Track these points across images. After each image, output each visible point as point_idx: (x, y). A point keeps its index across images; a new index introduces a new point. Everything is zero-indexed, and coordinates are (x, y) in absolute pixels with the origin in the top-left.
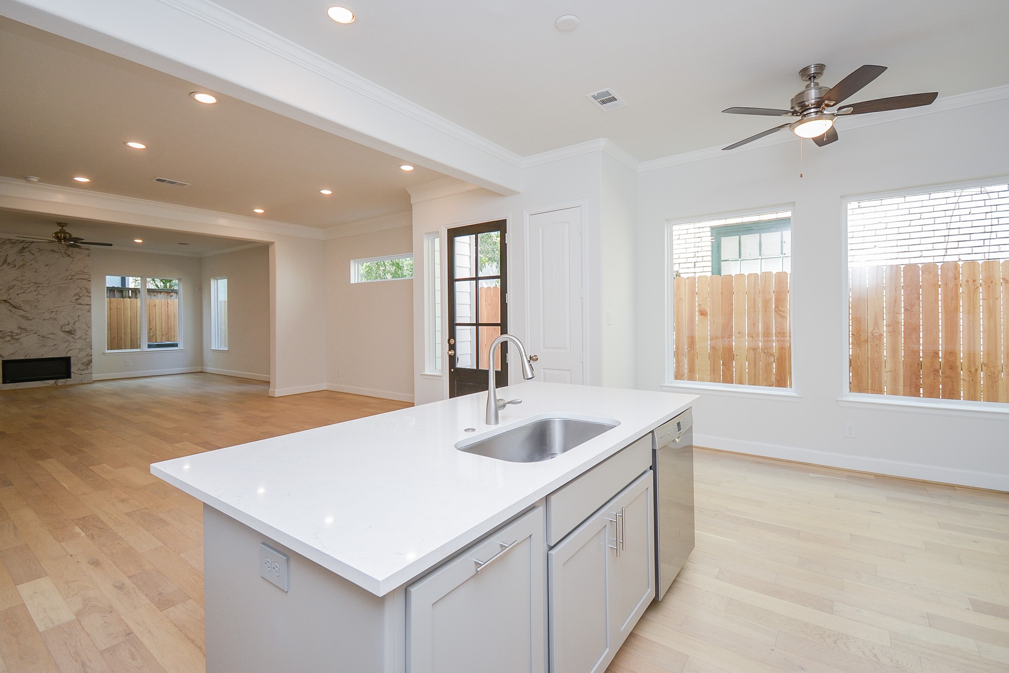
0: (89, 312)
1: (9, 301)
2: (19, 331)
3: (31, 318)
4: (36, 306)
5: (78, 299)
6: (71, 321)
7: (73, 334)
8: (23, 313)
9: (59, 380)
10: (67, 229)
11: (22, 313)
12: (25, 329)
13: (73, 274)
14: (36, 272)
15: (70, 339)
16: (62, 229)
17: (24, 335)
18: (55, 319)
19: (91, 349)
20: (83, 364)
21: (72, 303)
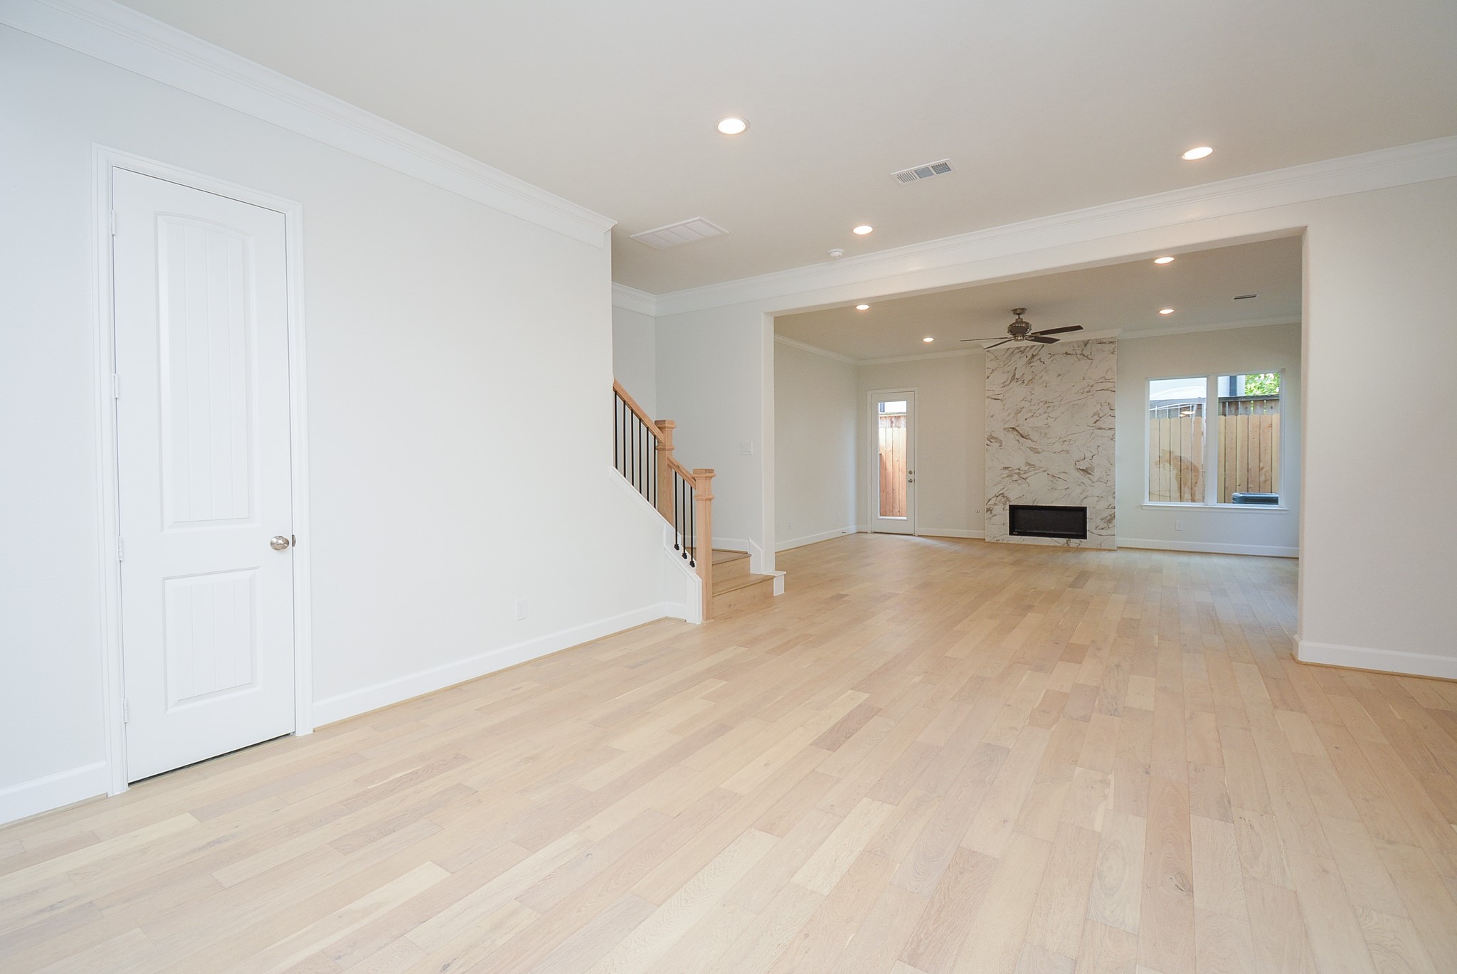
0: (1112, 439)
1: (1017, 428)
2: (1026, 468)
3: (1040, 450)
4: (1046, 434)
5: (1097, 421)
6: (1089, 455)
7: (1090, 474)
8: (1032, 444)
9: (1073, 540)
10: (1025, 318)
11: (1029, 443)
12: (1033, 466)
13: (1091, 385)
14: (1046, 386)
15: (1086, 481)
16: (1019, 318)
17: (1033, 473)
18: (1068, 452)
19: (1114, 498)
20: (1102, 519)
21: (1090, 428)
